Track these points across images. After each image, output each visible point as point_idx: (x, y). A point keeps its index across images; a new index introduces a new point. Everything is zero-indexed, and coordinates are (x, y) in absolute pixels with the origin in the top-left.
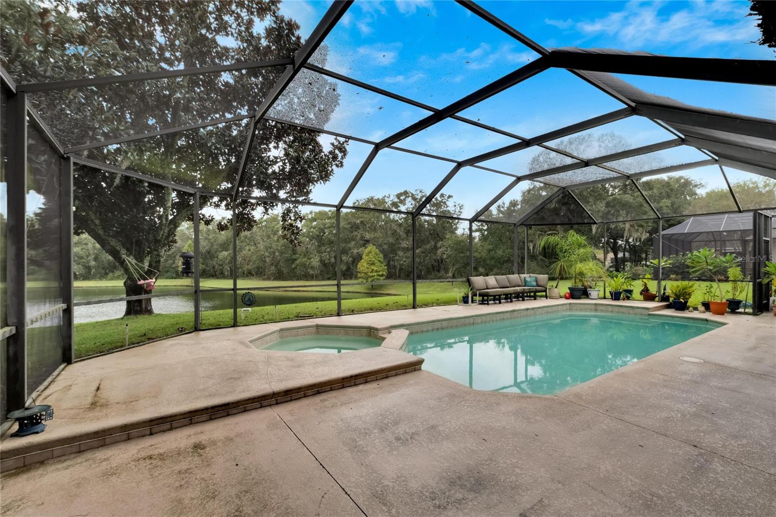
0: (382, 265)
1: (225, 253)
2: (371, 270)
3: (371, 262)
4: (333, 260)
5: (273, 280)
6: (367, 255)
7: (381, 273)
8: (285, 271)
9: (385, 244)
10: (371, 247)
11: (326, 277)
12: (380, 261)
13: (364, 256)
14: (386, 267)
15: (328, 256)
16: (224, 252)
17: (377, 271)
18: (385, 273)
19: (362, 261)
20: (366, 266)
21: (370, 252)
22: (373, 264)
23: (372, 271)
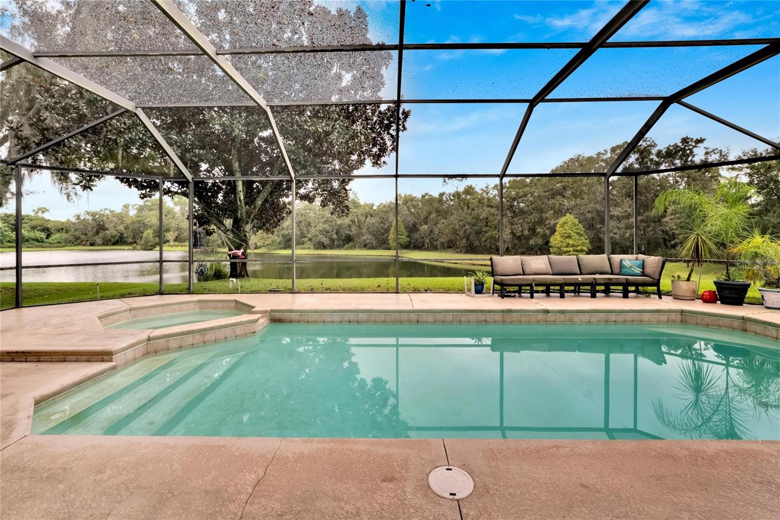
0: (582, 238)
1: (426, 227)
2: (565, 244)
3: (566, 235)
4: (526, 232)
5: (464, 253)
6: (562, 226)
7: (579, 248)
8: (476, 243)
9: (589, 212)
10: (569, 218)
11: (519, 251)
12: (578, 234)
13: (557, 229)
14: (587, 241)
15: (520, 229)
16: (424, 226)
17: (573, 246)
18: (585, 248)
19: (557, 232)
20: (559, 239)
21: (565, 223)
22: (569, 237)
23: (568, 245)
